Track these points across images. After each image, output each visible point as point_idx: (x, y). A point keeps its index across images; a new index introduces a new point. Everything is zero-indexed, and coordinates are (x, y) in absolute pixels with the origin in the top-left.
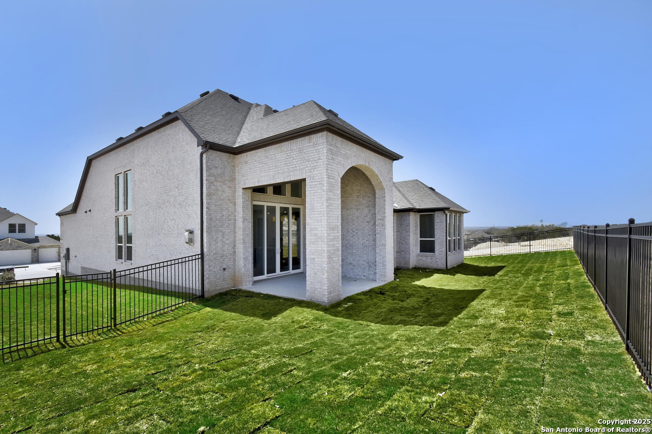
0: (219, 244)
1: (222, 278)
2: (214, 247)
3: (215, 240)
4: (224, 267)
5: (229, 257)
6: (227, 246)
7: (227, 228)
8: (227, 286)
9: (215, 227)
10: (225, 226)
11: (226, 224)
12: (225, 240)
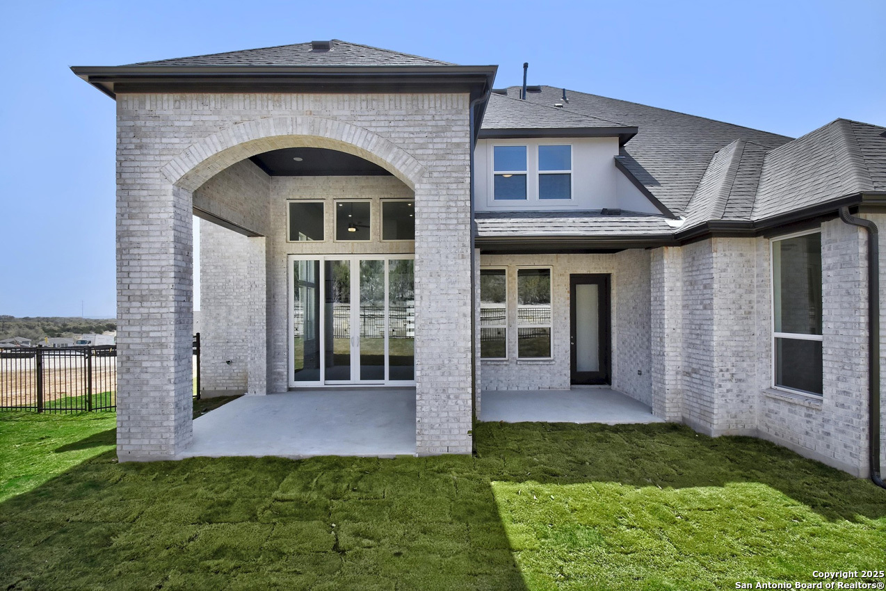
0: (223, 324)
1: (227, 374)
2: (213, 328)
3: (216, 318)
4: (231, 358)
5: (240, 344)
6: (235, 327)
7: (236, 301)
8: (236, 388)
9: (215, 298)
10: (232, 297)
11: (235, 294)
12: (232, 317)
